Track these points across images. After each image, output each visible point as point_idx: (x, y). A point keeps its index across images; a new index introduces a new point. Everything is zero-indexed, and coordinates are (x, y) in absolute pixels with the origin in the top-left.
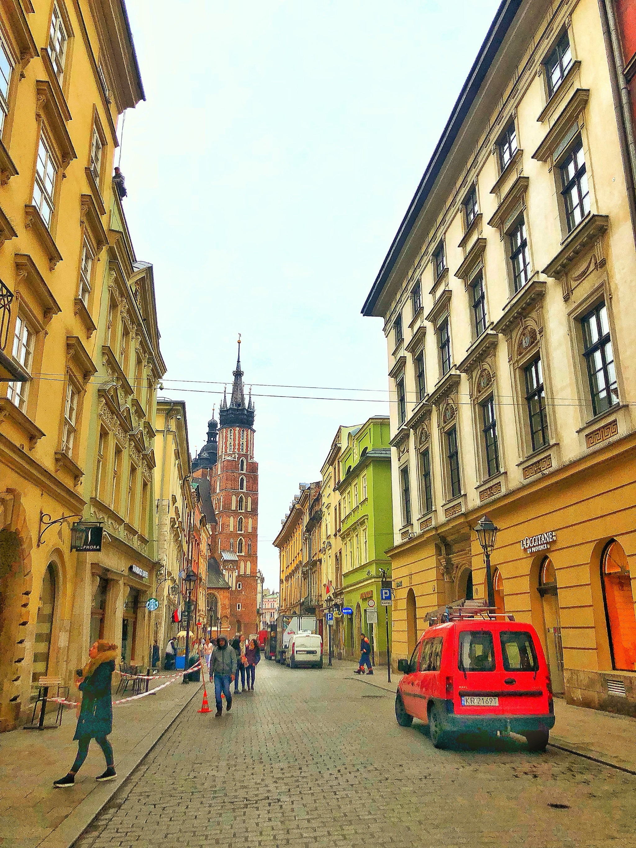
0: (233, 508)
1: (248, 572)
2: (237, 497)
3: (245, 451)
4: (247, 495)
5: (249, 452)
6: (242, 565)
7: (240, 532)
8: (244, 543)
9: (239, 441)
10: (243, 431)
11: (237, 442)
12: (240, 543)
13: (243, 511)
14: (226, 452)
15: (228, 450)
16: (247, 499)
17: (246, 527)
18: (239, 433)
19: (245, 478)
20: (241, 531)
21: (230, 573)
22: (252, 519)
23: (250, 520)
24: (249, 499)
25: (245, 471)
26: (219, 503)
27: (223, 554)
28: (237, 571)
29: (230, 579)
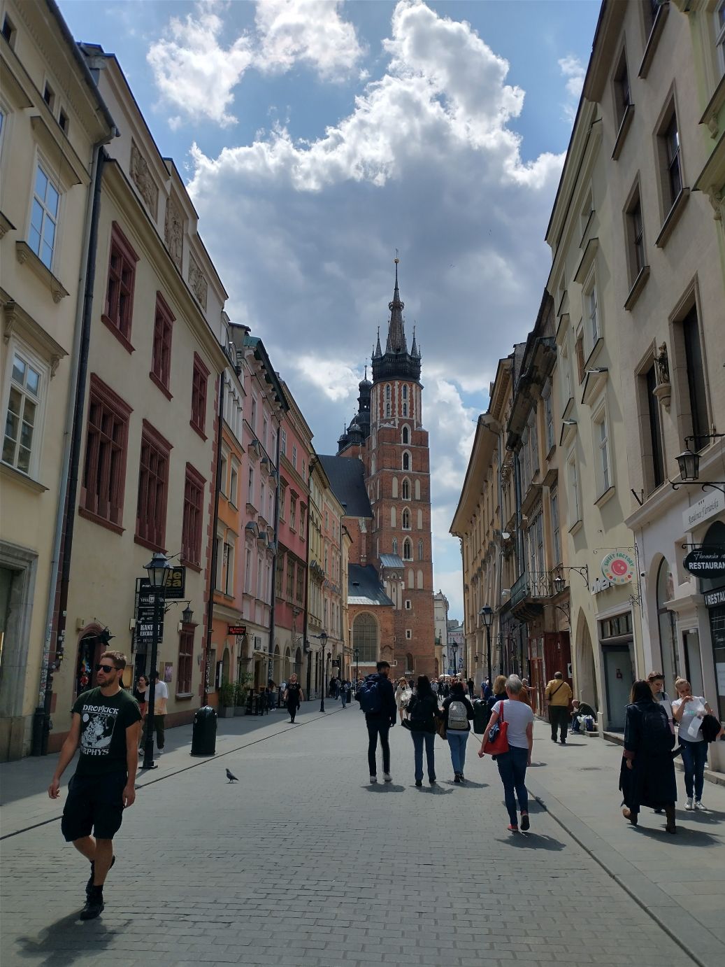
0: (395, 495)
1: (420, 586)
2: (399, 480)
3: (408, 414)
4: (413, 478)
5: (414, 416)
6: (411, 574)
7: (406, 529)
8: (412, 544)
9: (400, 400)
10: (405, 387)
11: (397, 403)
12: (407, 546)
13: (409, 500)
14: (382, 417)
15: (385, 415)
16: (414, 482)
17: (415, 523)
18: (400, 391)
19: (409, 453)
20: (407, 527)
21: (394, 586)
22: (423, 510)
23: (420, 513)
24: (418, 483)
25: (409, 444)
26: (375, 489)
27: (382, 559)
28: (403, 583)
29: (394, 594)
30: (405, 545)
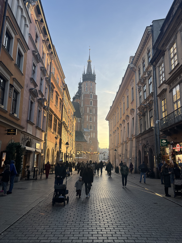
0: (88, 112)
1: (94, 137)
2: (89, 108)
3: (92, 90)
4: (93, 108)
5: (94, 91)
6: (92, 134)
8: (92, 126)
9: (90, 86)
10: (91, 83)
13: (92, 114)
14: (85, 91)
19: (92, 101)
20: (91, 121)
23: (95, 117)
25: (92, 98)
26: (83, 110)
27: (84, 129)
28: (89, 136)
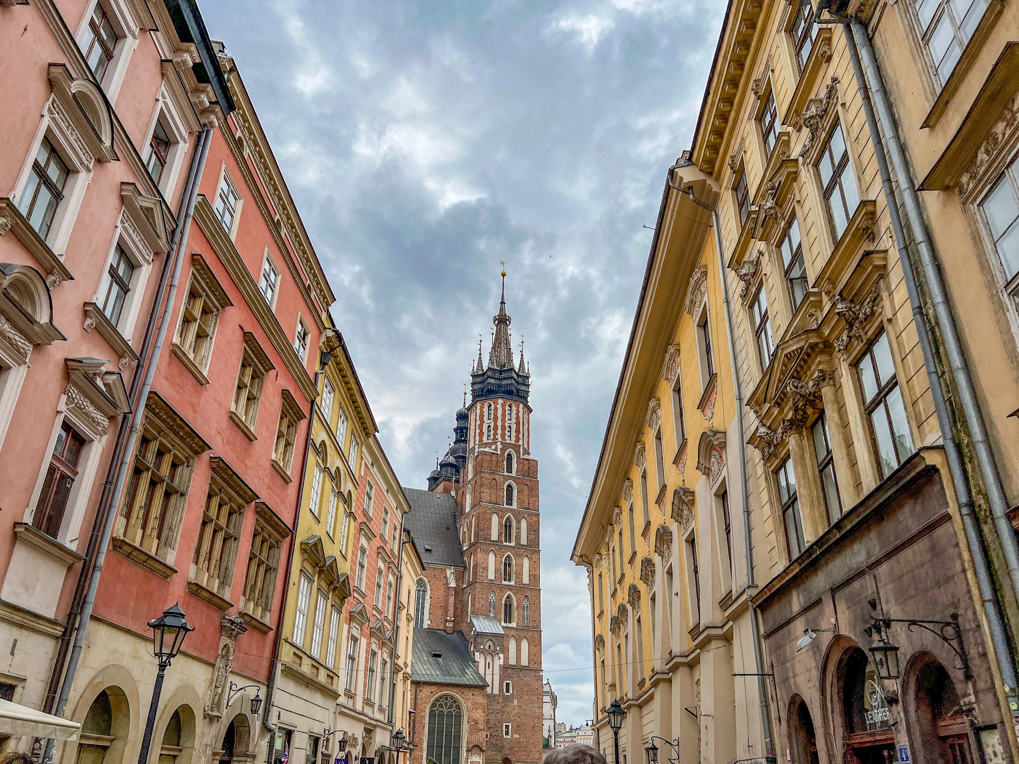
0: (494, 536)
1: (524, 662)
2: (500, 518)
3: (513, 439)
4: (518, 516)
5: (521, 441)
6: (512, 645)
7: (507, 583)
8: (515, 604)
9: (503, 420)
10: (510, 406)
11: (499, 423)
13: (513, 544)
14: (481, 440)
15: (485, 438)
16: (519, 522)
17: (520, 575)
18: (504, 411)
19: (514, 485)
20: (509, 580)
21: (489, 659)
22: (530, 559)
23: (526, 562)
24: (524, 524)
25: (514, 474)
26: (469, 530)
27: (475, 621)
28: (501, 655)
29: (489, 671)
30: (506, 604)
